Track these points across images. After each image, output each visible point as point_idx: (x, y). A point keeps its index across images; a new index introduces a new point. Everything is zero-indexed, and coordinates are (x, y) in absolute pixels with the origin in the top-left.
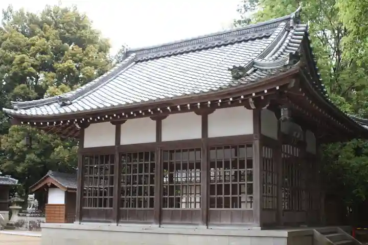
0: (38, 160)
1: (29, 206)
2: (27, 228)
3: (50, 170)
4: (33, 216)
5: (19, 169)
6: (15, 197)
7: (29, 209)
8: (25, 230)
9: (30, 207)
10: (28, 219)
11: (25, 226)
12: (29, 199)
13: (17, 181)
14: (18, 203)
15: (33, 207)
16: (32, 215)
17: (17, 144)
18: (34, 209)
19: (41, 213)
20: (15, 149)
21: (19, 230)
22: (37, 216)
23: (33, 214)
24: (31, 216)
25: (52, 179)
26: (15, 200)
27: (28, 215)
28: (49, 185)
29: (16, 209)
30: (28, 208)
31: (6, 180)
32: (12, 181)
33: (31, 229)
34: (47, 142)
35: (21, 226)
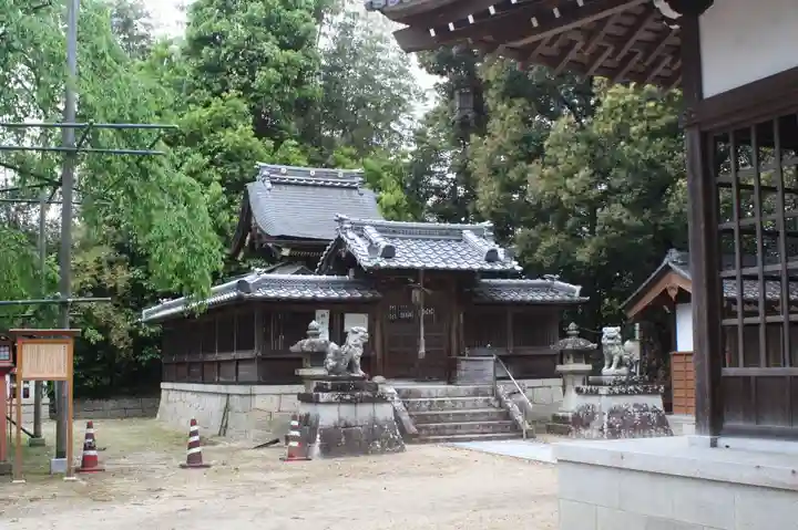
0: (635, 222)
1: (607, 363)
2: (602, 430)
3: (672, 247)
4: (621, 393)
5: (583, 255)
6: (568, 336)
7: (609, 371)
8: (597, 438)
9: (610, 366)
10: (603, 403)
11: (595, 425)
12: (604, 341)
13: (578, 288)
14: (580, 355)
15: (620, 364)
16: (616, 389)
17: (568, 181)
18: (624, 370)
19: (645, 382)
20: (565, 197)
21: (579, 437)
22: (632, 393)
23: (622, 387)
24: (614, 394)
25: (679, 274)
26: (569, 347)
27: (604, 390)
28: (673, 294)
29: (575, 373)
30: (605, 370)
31: (548, 288)
32: (562, 289)
33: (614, 432)
34: (651, 164)
35: (587, 426)
